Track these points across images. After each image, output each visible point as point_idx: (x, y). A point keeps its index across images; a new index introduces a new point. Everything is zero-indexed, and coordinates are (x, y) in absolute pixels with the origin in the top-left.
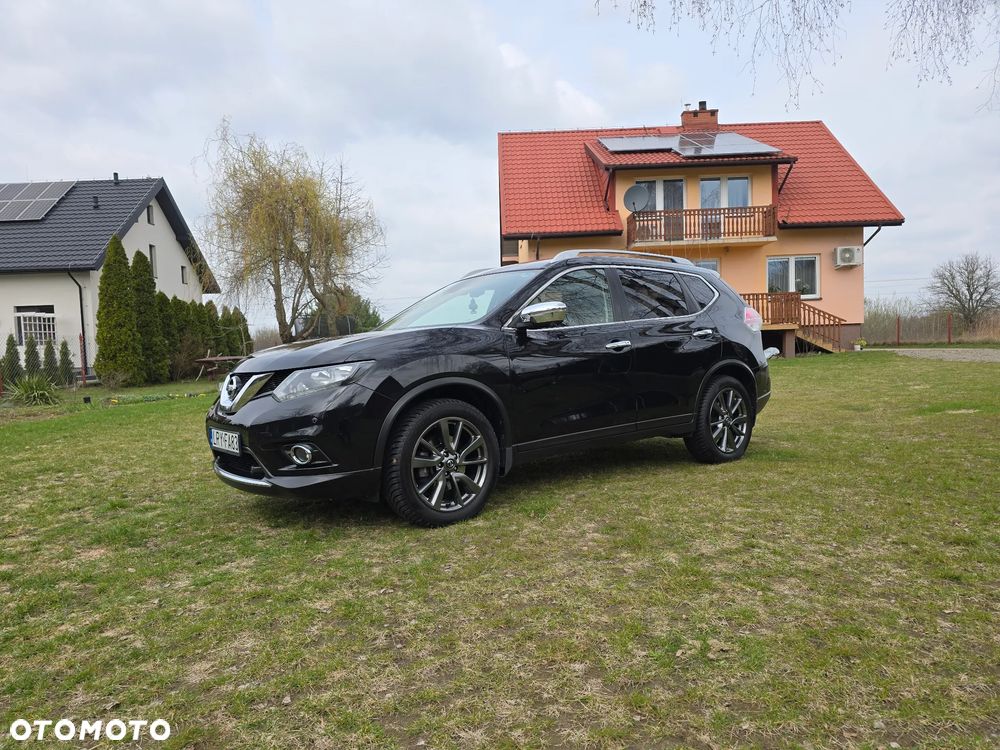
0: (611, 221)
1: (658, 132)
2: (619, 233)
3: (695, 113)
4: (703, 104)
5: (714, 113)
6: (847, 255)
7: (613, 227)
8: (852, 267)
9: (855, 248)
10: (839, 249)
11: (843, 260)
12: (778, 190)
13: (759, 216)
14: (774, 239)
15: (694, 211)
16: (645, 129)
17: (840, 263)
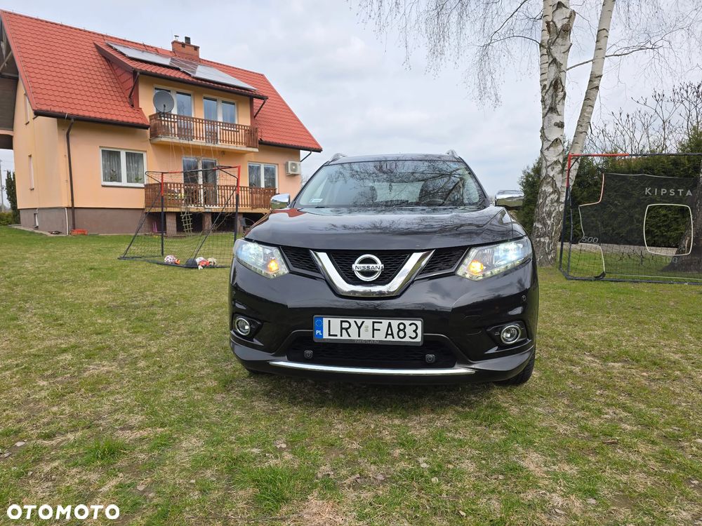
0: (138, 116)
1: (157, 51)
2: (146, 127)
3: (183, 45)
4: (188, 39)
5: (196, 48)
6: (294, 167)
7: (140, 121)
8: (295, 175)
9: (298, 163)
10: (290, 162)
11: (292, 170)
12: (253, 117)
13: (242, 132)
14: (257, 150)
15: (199, 119)
16: (144, 45)
17: (290, 172)
